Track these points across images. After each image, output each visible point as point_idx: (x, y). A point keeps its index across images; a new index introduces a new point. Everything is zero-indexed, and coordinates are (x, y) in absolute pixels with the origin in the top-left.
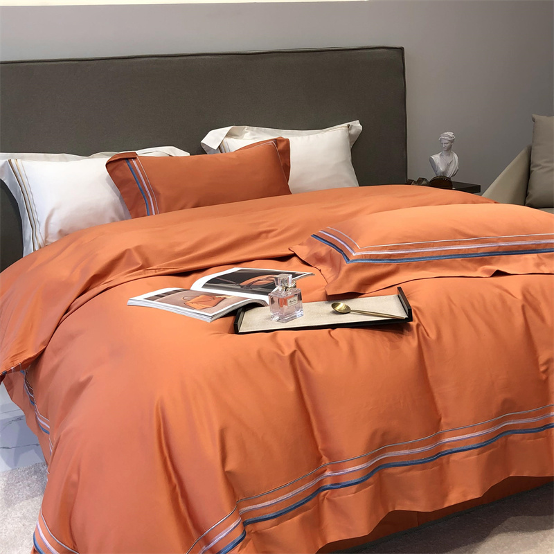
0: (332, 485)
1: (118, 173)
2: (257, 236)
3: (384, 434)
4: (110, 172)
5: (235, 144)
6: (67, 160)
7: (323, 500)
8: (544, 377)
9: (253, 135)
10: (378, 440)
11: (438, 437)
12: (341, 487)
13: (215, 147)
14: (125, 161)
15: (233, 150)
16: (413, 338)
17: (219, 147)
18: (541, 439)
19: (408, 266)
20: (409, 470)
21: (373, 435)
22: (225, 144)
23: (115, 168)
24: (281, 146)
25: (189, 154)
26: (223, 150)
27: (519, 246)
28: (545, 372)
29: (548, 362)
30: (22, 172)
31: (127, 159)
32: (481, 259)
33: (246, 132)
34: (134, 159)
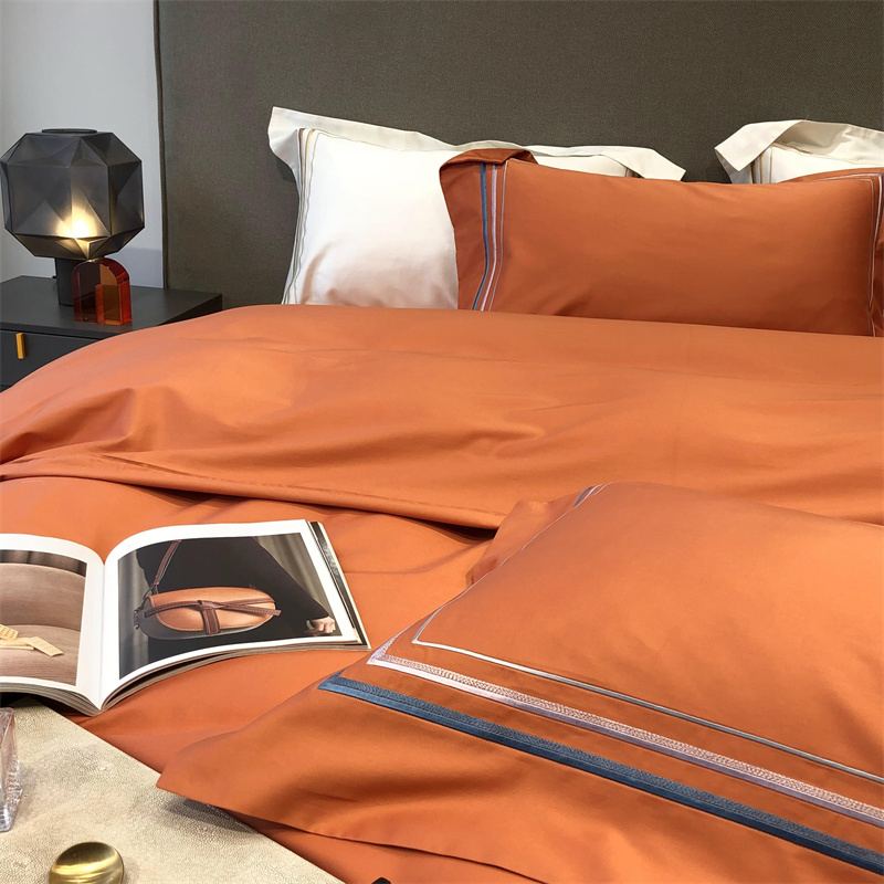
1: (459, 193)
4: (446, 188)
5: (790, 165)
6: (420, 146)
9: (864, 149)
14: (479, 167)
15: (778, 177)
17: (753, 164)
22: (765, 160)
23: (454, 181)
25: (676, 173)
26: (758, 176)
31: (485, 164)
33: (845, 140)
34: (497, 165)
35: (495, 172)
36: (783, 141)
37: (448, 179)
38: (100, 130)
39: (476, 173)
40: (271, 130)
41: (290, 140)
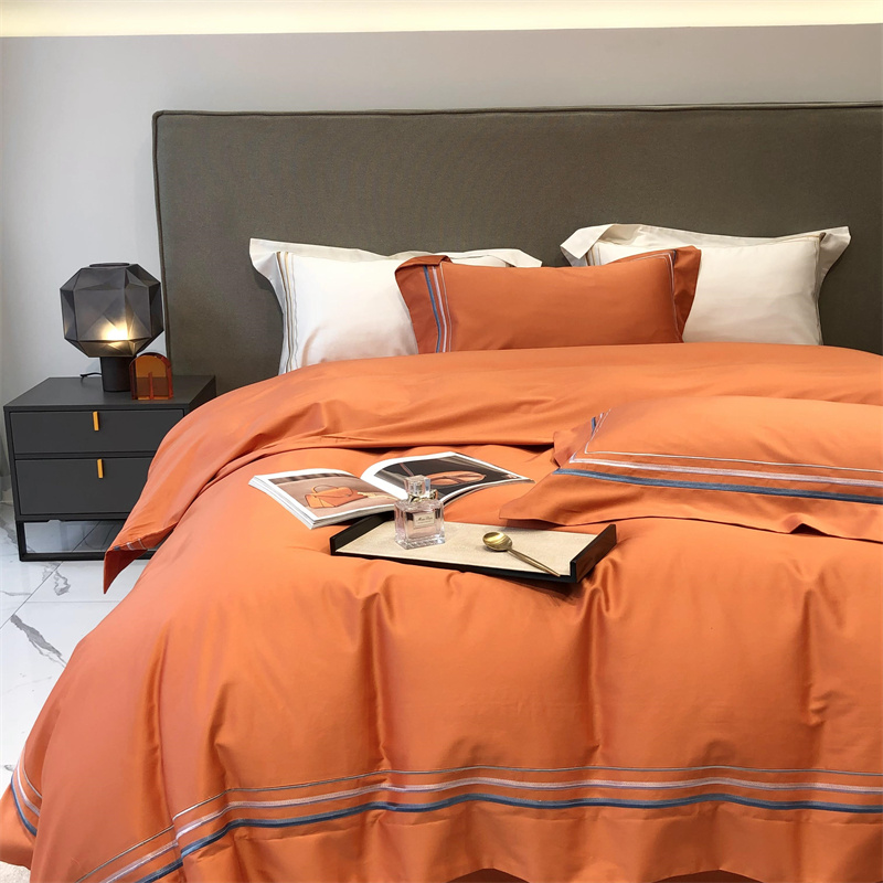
0: (389, 804)
1: (410, 285)
2: (514, 407)
3: (476, 748)
4: (400, 284)
5: (611, 253)
6: (361, 258)
7: (374, 822)
8: (814, 720)
9: (651, 239)
10: (464, 755)
11: (585, 775)
12: (398, 810)
13: (579, 254)
14: (422, 268)
15: (605, 262)
16: (579, 609)
17: (587, 254)
18: (779, 822)
19: (661, 491)
20: (515, 813)
21: (458, 744)
22: (595, 251)
23: (406, 278)
24: (683, 262)
25: (537, 263)
26: (591, 262)
27: (869, 489)
28: (819, 711)
29: (827, 696)
30: (290, 272)
31: (426, 266)
32: (793, 501)
33: (640, 234)
34: (435, 266)
35: (434, 271)
36: (603, 238)
37: (401, 277)
38: (132, 262)
39: (421, 272)
40: (252, 253)
41: (270, 260)
